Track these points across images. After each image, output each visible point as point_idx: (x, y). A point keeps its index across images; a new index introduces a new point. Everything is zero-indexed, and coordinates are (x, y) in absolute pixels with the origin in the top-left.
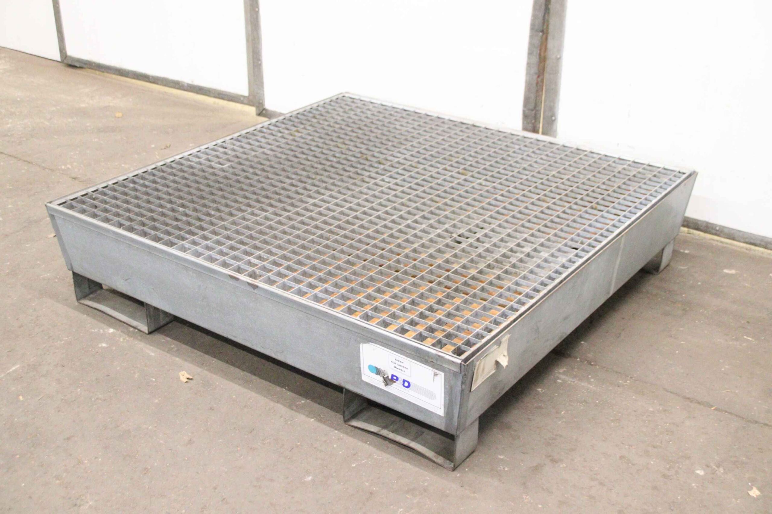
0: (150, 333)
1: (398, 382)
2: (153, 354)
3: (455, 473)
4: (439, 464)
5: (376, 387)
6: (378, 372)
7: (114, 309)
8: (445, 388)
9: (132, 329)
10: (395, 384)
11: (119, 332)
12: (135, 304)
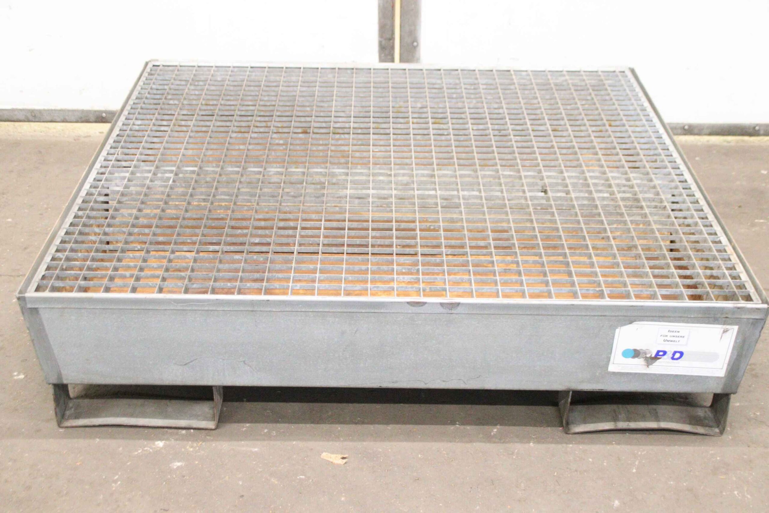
0: (217, 427)
1: (665, 357)
2: (256, 449)
3: (724, 436)
4: (703, 435)
5: (628, 374)
6: (636, 354)
7: (132, 415)
8: (735, 342)
9: (184, 432)
10: (659, 360)
11: (173, 442)
12: (150, 400)
